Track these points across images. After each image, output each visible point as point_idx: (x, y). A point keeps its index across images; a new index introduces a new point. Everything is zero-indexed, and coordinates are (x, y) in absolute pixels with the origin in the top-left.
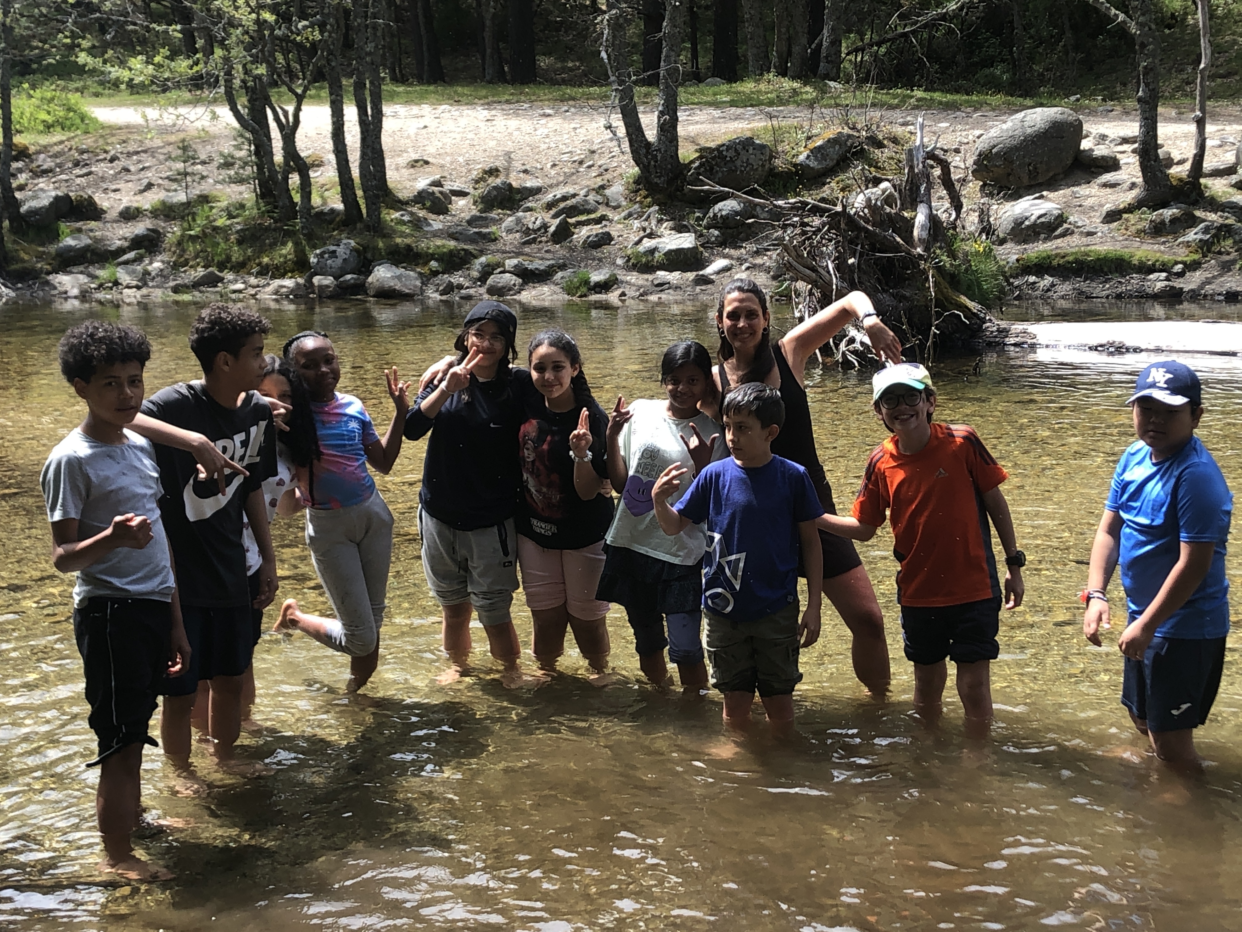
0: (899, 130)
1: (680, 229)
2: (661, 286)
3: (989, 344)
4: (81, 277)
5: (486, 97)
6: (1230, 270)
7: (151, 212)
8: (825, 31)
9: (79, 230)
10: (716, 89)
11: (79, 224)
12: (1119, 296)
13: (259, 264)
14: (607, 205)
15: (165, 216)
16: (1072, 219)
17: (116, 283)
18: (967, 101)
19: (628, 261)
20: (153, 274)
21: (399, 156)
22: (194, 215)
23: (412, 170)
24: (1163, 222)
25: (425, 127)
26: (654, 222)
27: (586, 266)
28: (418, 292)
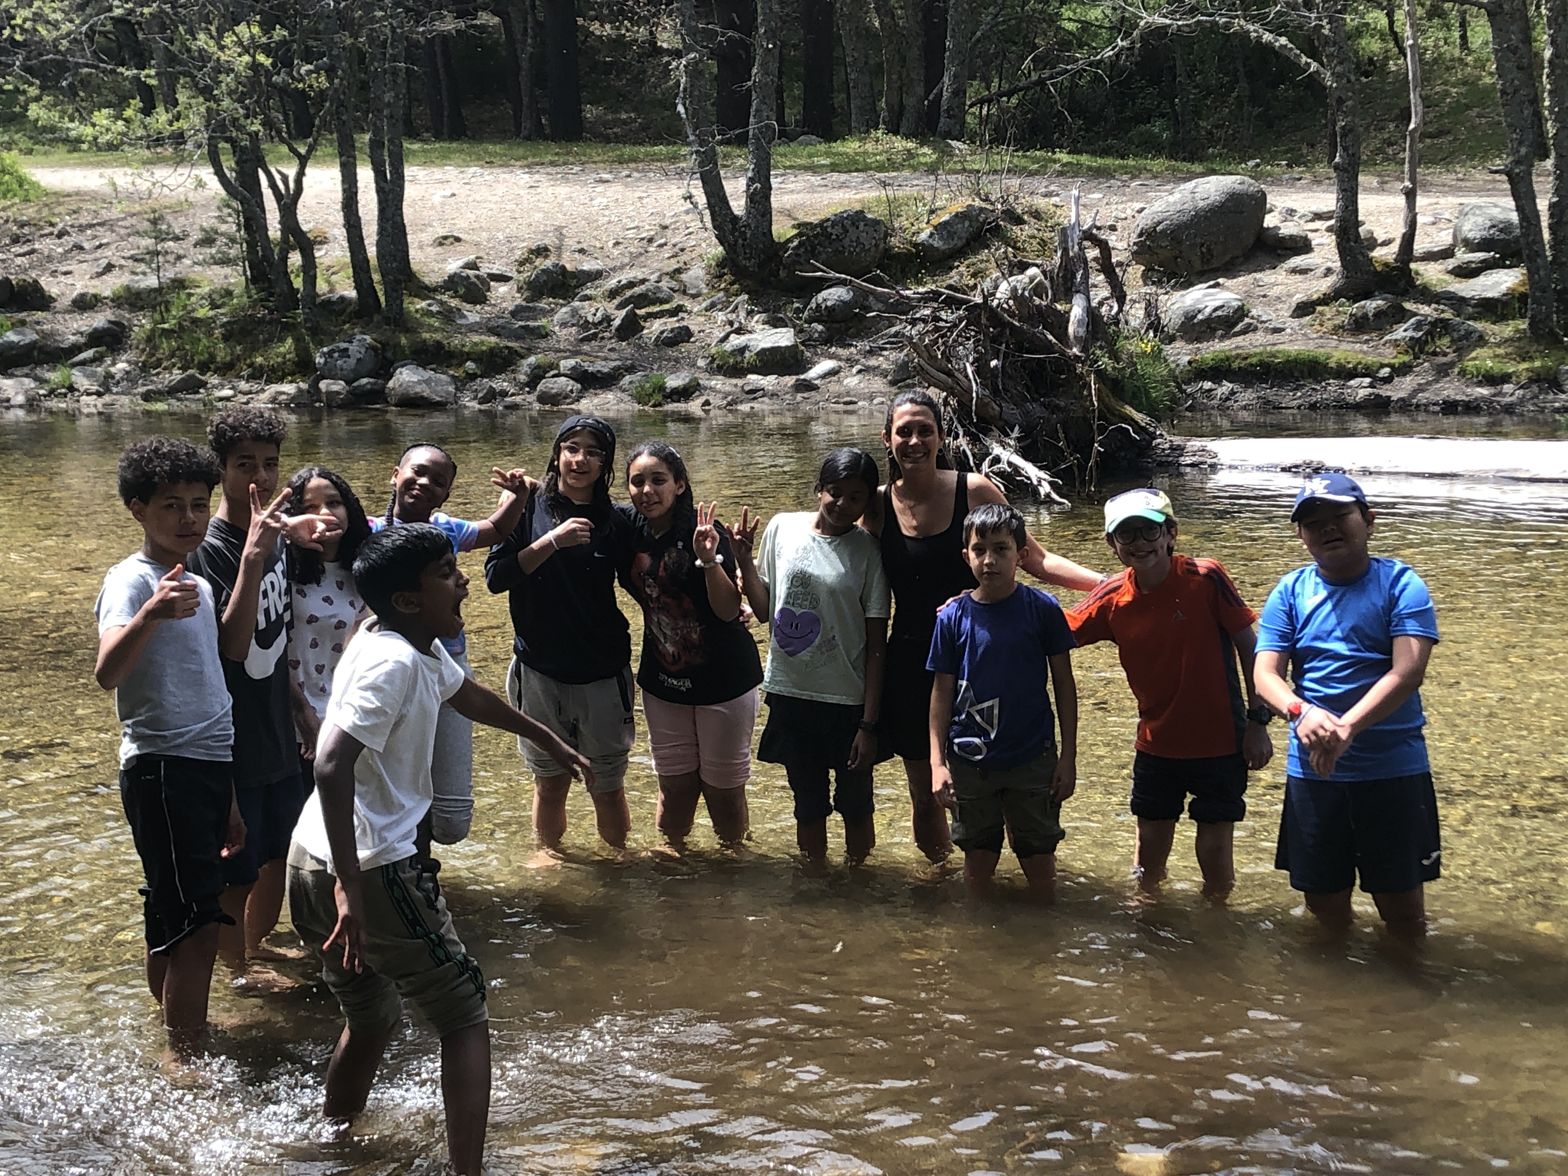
0: (1041, 203)
1: (775, 323)
2: (754, 393)
3: (1161, 464)
4: (26, 381)
5: (526, 158)
6: (1447, 375)
7: (112, 300)
8: (946, 79)
9: (23, 323)
10: (810, 149)
11: (23, 315)
12: (1313, 407)
13: (250, 366)
14: (684, 292)
15: (131, 305)
16: (1254, 312)
17: (71, 389)
18: (1121, 167)
19: (712, 362)
20: (117, 377)
21: (422, 231)
22: (167, 304)
23: (439, 249)
24: (1365, 316)
25: (453, 195)
26: (742, 314)
27: (660, 368)
28: (451, 399)
